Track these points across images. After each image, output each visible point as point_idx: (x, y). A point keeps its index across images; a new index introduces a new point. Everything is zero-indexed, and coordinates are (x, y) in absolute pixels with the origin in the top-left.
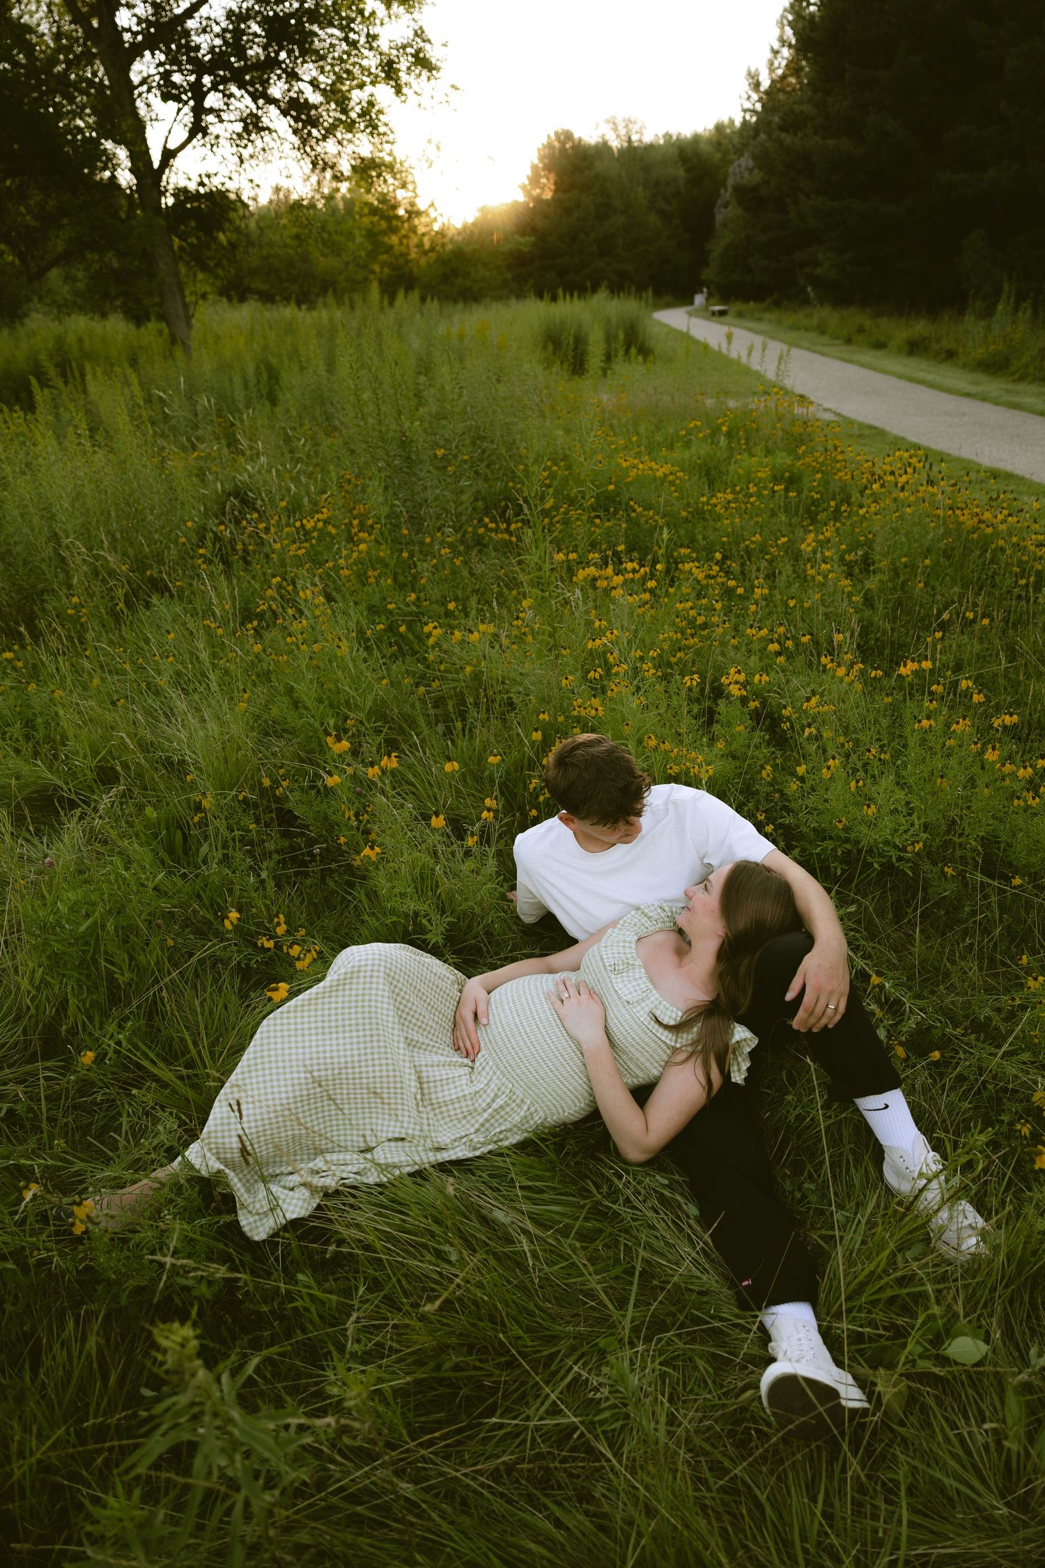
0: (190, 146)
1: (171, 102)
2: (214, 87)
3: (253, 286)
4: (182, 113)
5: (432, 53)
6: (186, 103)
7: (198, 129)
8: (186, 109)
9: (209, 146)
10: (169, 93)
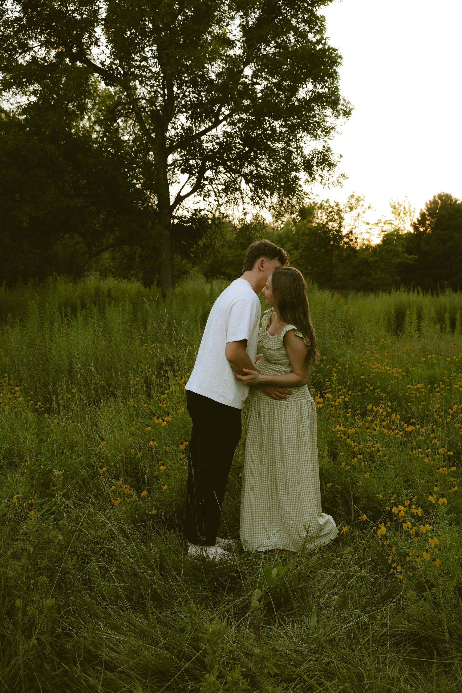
0: (193, 195)
1: (186, 174)
2: (211, 168)
3: (227, 272)
4: (191, 178)
5: (333, 158)
6: (194, 174)
7: (198, 187)
8: (194, 177)
9: (202, 196)
10: (187, 169)
